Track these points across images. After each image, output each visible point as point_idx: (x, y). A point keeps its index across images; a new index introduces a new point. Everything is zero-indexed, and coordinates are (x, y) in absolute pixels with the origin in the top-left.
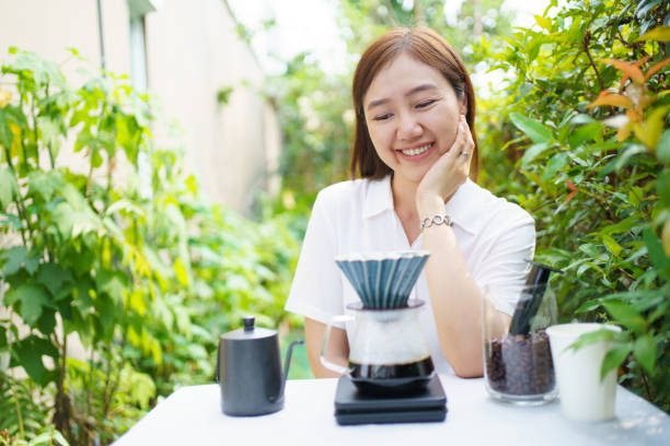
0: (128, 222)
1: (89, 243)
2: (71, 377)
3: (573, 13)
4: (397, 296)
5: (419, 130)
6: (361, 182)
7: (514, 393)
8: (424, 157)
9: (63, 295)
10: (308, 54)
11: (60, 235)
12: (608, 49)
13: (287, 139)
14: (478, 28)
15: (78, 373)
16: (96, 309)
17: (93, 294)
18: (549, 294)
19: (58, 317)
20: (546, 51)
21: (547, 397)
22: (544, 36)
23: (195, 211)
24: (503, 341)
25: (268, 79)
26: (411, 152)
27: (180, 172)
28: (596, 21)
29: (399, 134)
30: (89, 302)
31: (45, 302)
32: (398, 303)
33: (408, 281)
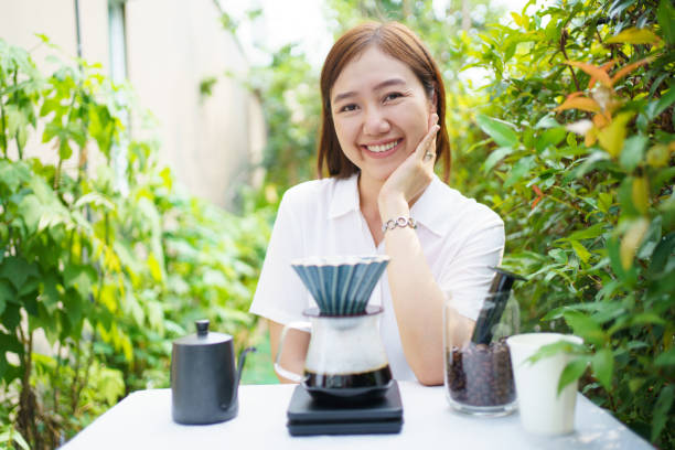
0: (99, 216)
1: (56, 237)
2: (38, 374)
3: (552, 11)
4: (354, 302)
5: (386, 126)
6: (329, 181)
7: (474, 404)
8: (389, 155)
9: (29, 289)
10: (296, 45)
11: (26, 228)
12: (587, 49)
13: (271, 131)
14: (467, 23)
15: (45, 369)
16: (64, 305)
17: (61, 290)
18: (513, 302)
19: (23, 312)
20: (523, 49)
21: (508, 408)
22: (521, 34)
23: (172, 205)
24: (463, 350)
25: (253, 70)
26: (377, 149)
27: (154, 165)
28: (573, 20)
29: (365, 129)
30: (57, 297)
31: (9, 297)
32: (355, 310)
33: (365, 287)
